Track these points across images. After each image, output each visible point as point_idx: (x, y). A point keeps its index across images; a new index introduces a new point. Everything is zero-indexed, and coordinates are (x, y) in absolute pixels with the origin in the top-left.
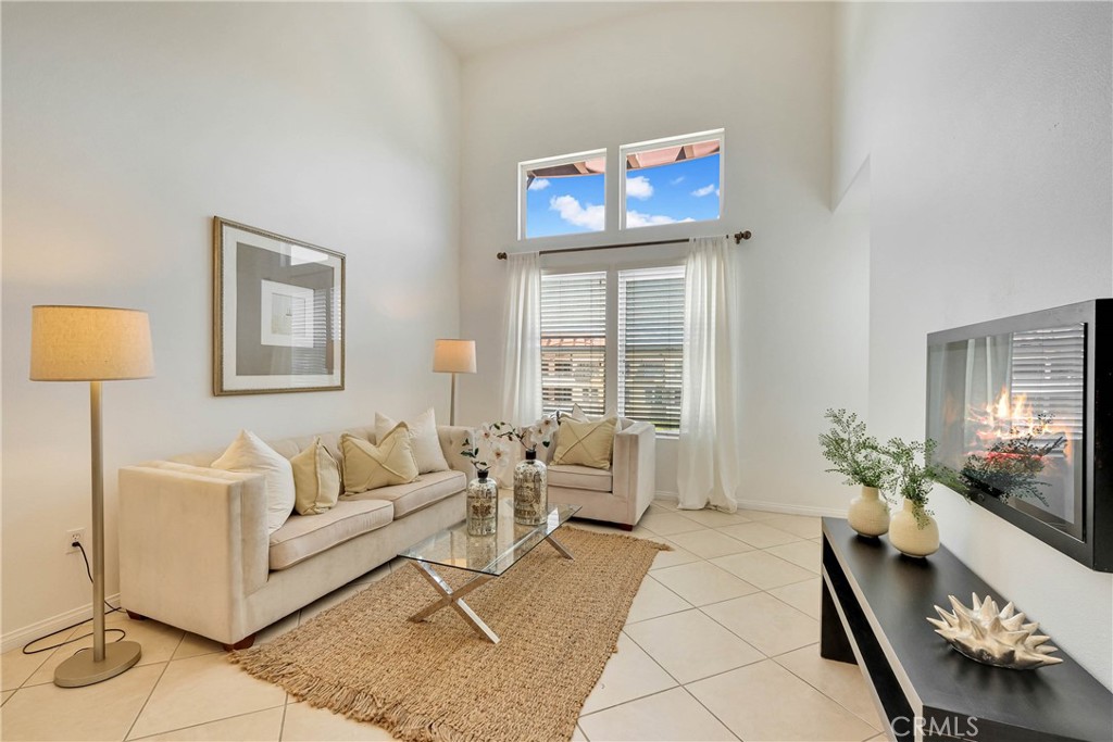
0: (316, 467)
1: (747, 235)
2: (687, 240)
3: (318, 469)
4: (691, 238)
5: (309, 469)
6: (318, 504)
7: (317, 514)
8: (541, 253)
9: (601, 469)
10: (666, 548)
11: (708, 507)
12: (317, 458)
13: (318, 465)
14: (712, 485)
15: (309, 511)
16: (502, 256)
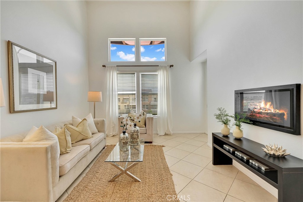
0: (65, 137)
1: (172, 66)
2: (158, 66)
3: (67, 137)
4: (159, 65)
5: (63, 137)
6: (67, 150)
7: (68, 153)
8: (117, 66)
9: (143, 127)
10: (164, 146)
11: (166, 134)
12: (65, 133)
13: (66, 136)
14: (167, 129)
15: (64, 152)
16: (104, 66)
